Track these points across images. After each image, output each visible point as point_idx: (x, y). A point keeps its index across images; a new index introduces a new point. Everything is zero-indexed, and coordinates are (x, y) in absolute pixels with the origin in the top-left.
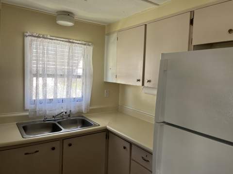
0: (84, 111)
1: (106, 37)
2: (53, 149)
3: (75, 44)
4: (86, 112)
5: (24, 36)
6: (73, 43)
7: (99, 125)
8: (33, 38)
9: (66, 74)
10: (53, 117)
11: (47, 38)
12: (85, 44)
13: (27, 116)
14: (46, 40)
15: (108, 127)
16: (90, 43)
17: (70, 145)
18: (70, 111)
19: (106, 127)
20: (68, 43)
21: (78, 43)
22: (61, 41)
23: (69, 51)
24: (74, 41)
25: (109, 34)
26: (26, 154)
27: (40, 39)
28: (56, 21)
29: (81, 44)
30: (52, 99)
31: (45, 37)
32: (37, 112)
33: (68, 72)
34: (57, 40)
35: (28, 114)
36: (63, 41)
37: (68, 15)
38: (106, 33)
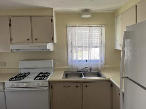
0: (99, 68)
1: (115, 19)
2: (77, 87)
3: (93, 27)
4: (101, 69)
5: (67, 27)
6: (92, 27)
7: (106, 77)
8: (70, 28)
9: (88, 45)
10: (82, 70)
11: (77, 27)
12: (99, 27)
13: (69, 68)
14: (77, 28)
15: (111, 79)
16: (103, 26)
17: (86, 86)
18: (91, 67)
19: (110, 79)
20: (88, 28)
21: (95, 27)
22: (84, 27)
23: (89, 32)
24: (93, 26)
25: (117, 17)
26: (64, 87)
27: (73, 28)
28: (81, 16)
29: (96, 27)
30: (81, 60)
31: (76, 26)
32: (73, 67)
33: (89, 44)
34: (83, 27)
35: (69, 67)
36: (86, 27)
37: (86, 11)
38: (115, 17)
